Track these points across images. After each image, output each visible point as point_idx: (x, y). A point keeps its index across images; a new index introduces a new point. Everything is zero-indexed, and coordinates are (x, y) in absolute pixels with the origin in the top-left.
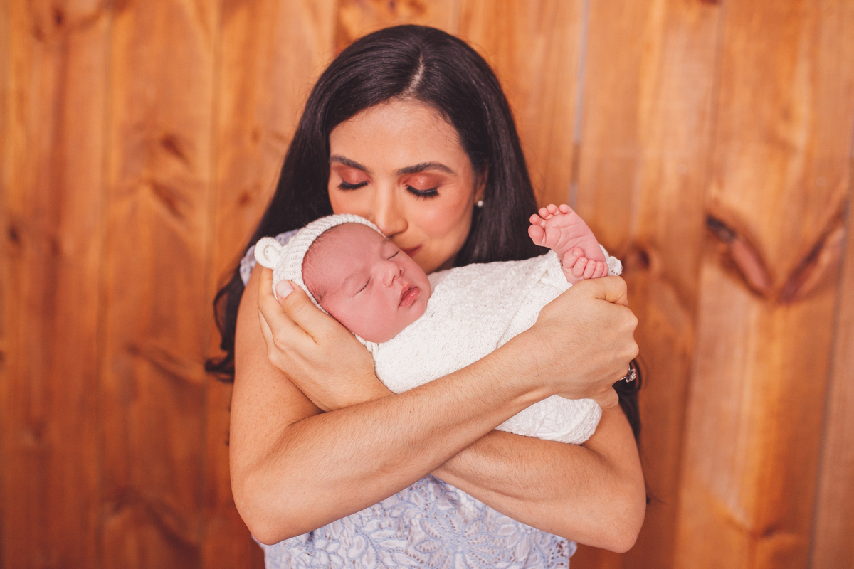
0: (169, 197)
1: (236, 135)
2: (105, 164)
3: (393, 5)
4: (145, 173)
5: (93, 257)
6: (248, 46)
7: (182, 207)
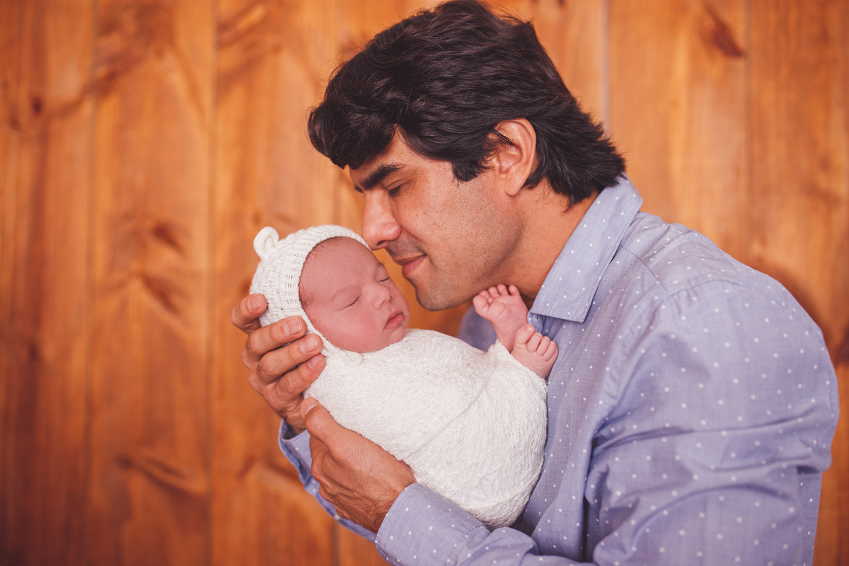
0: (162, 291)
1: (236, 219)
2: (90, 260)
4: (135, 266)
5: (78, 360)
6: (246, 125)
7: (177, 300)
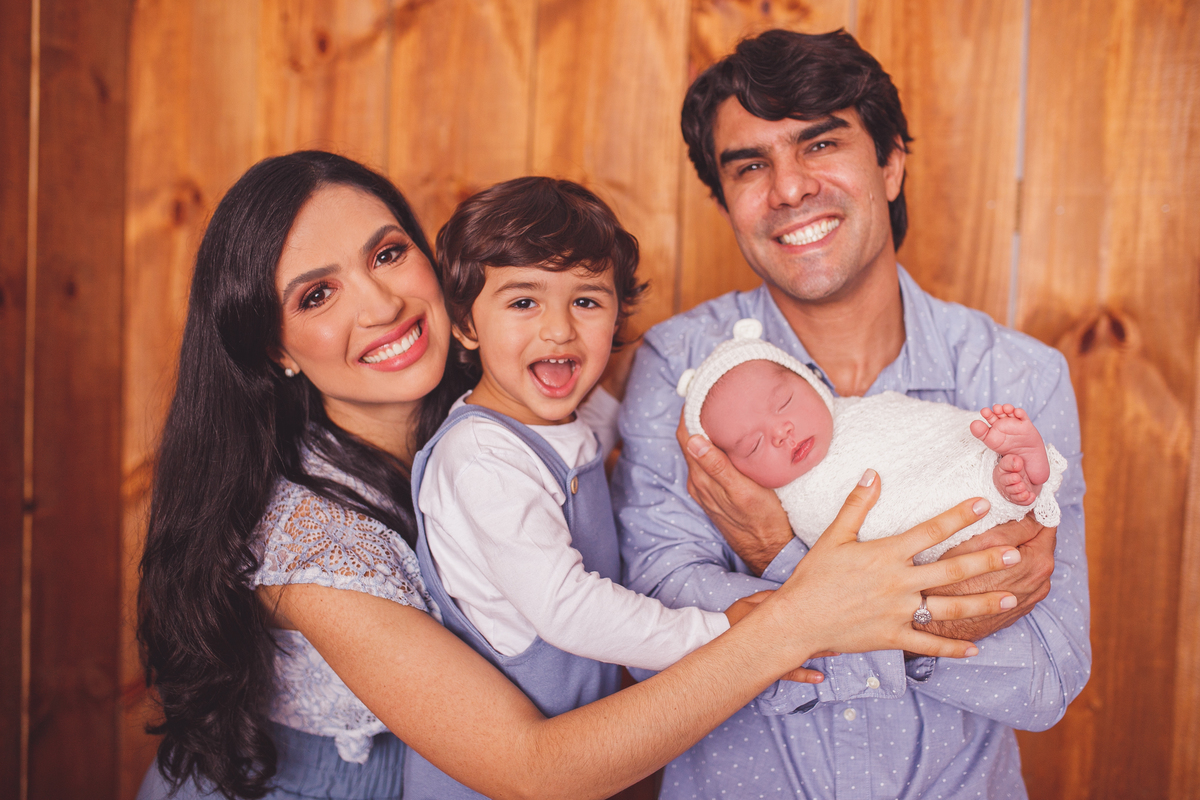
3: (766, 8)
